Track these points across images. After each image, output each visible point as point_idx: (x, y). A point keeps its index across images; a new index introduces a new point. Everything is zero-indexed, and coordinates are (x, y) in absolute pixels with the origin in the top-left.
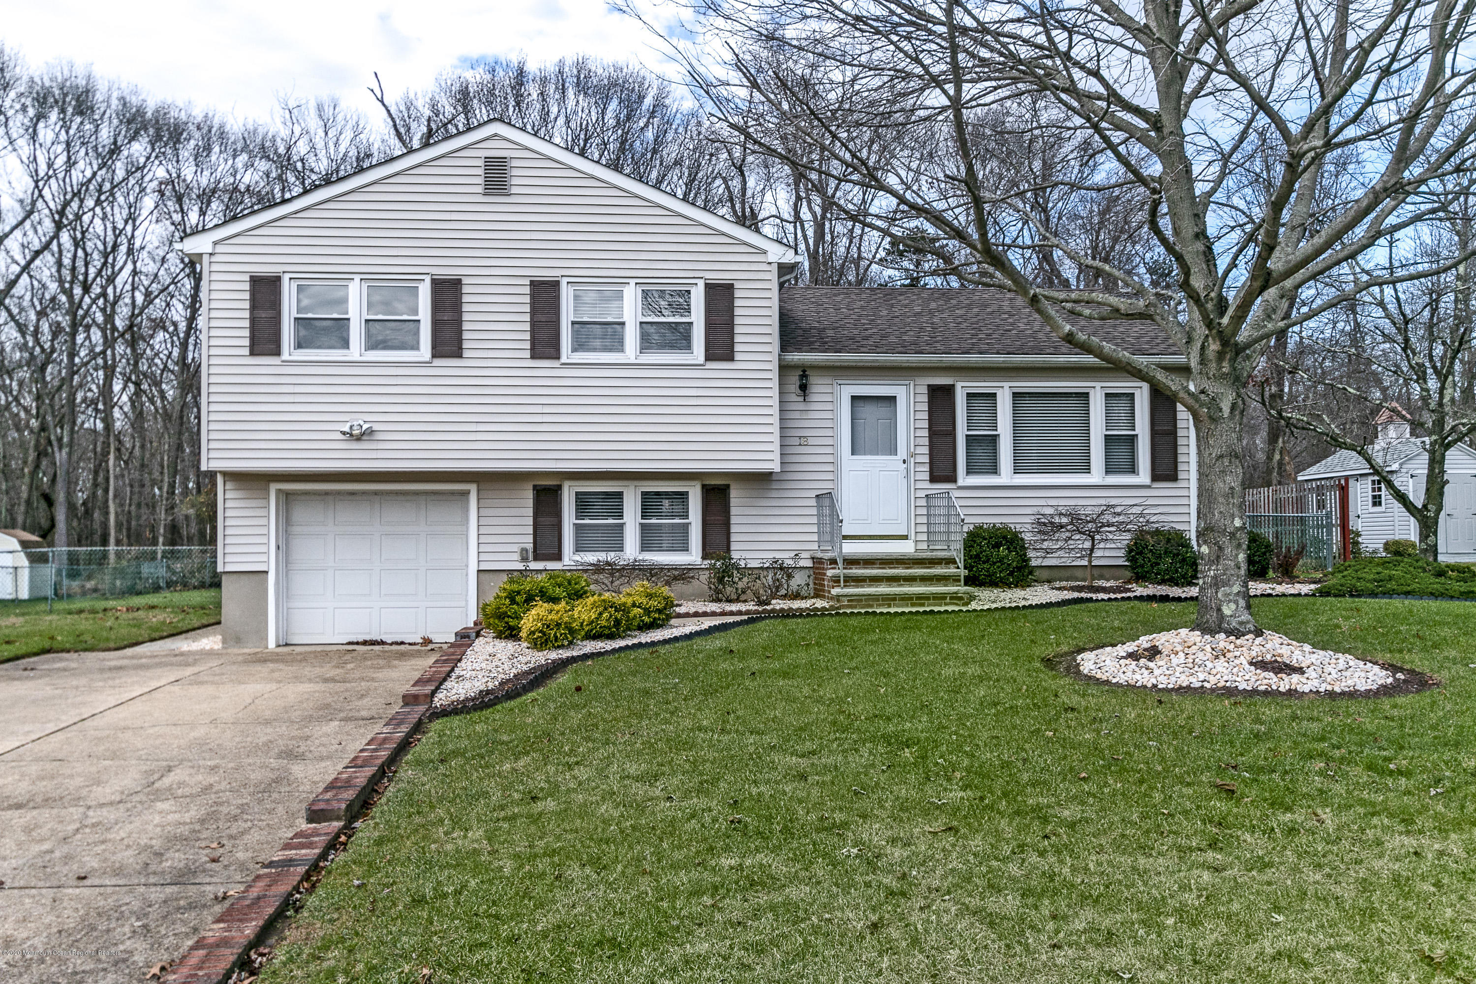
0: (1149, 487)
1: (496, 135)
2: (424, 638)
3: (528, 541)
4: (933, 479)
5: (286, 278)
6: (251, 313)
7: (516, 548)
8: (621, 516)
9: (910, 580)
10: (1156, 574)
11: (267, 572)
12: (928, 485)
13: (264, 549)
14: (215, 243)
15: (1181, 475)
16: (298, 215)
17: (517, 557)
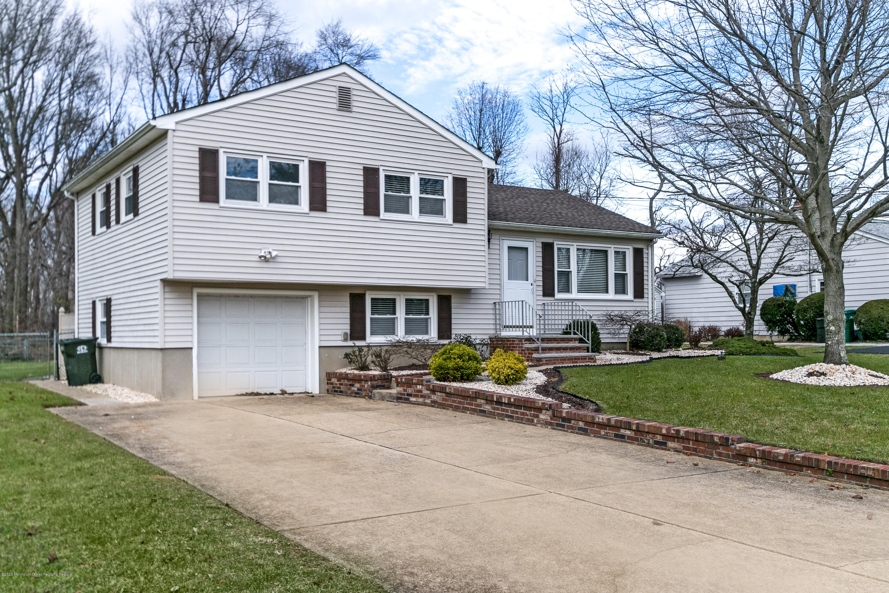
0: (632, 301)
1: (344, 73)
2: (282, 391)
3: (347, 328)
4: (545, 295)
5: (221, 151)
6: (200, 173)
7: (340, 332)
8: (394, 313)
9: (565, 349)
10: (652, 346)
11: (191, 348)
12: (541, 298)
13: (189, 333)
14: (177, 123)
15: (645, 295)
16: (229, 110)
17: (340, 338)
